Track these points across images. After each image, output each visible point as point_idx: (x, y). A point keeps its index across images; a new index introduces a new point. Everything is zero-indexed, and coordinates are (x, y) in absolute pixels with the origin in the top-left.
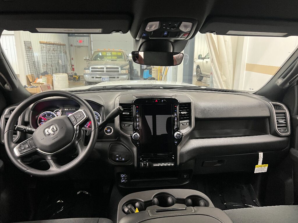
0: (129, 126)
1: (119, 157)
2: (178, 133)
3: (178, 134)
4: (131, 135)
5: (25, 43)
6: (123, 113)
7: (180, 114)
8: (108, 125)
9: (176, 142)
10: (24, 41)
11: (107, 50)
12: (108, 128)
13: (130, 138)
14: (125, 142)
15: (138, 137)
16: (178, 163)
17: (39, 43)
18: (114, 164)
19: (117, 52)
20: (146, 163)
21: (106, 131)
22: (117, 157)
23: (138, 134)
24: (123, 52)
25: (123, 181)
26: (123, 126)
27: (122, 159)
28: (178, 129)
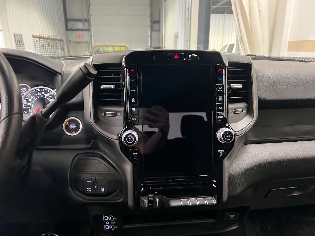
0: (115, 115)
1: (92, 186)
2: (227, 129)
3: (225, 132)
4: (118, 135)
5: (14, 36)
6: (101, 87)
7: (230, 89)
8: (70, 115)
9: (221, 151)
10: (14, 34)
11: (108, 44)
12: (71, 122)
13: (117, 142)
14: (107, 151)
15: (135, 139)
16: (225, 197)
17: (31, 36)
18: (83, 200)
19: (120, 46)
20: (154, 199)
21: (67, 127)
22: (89, 185)
23: (135, 134)
24: (126, 47)
25: (108, 227)
26: (103, 116)
27: (99, 188)
28: (224, 122)
